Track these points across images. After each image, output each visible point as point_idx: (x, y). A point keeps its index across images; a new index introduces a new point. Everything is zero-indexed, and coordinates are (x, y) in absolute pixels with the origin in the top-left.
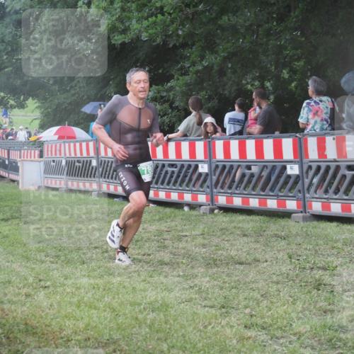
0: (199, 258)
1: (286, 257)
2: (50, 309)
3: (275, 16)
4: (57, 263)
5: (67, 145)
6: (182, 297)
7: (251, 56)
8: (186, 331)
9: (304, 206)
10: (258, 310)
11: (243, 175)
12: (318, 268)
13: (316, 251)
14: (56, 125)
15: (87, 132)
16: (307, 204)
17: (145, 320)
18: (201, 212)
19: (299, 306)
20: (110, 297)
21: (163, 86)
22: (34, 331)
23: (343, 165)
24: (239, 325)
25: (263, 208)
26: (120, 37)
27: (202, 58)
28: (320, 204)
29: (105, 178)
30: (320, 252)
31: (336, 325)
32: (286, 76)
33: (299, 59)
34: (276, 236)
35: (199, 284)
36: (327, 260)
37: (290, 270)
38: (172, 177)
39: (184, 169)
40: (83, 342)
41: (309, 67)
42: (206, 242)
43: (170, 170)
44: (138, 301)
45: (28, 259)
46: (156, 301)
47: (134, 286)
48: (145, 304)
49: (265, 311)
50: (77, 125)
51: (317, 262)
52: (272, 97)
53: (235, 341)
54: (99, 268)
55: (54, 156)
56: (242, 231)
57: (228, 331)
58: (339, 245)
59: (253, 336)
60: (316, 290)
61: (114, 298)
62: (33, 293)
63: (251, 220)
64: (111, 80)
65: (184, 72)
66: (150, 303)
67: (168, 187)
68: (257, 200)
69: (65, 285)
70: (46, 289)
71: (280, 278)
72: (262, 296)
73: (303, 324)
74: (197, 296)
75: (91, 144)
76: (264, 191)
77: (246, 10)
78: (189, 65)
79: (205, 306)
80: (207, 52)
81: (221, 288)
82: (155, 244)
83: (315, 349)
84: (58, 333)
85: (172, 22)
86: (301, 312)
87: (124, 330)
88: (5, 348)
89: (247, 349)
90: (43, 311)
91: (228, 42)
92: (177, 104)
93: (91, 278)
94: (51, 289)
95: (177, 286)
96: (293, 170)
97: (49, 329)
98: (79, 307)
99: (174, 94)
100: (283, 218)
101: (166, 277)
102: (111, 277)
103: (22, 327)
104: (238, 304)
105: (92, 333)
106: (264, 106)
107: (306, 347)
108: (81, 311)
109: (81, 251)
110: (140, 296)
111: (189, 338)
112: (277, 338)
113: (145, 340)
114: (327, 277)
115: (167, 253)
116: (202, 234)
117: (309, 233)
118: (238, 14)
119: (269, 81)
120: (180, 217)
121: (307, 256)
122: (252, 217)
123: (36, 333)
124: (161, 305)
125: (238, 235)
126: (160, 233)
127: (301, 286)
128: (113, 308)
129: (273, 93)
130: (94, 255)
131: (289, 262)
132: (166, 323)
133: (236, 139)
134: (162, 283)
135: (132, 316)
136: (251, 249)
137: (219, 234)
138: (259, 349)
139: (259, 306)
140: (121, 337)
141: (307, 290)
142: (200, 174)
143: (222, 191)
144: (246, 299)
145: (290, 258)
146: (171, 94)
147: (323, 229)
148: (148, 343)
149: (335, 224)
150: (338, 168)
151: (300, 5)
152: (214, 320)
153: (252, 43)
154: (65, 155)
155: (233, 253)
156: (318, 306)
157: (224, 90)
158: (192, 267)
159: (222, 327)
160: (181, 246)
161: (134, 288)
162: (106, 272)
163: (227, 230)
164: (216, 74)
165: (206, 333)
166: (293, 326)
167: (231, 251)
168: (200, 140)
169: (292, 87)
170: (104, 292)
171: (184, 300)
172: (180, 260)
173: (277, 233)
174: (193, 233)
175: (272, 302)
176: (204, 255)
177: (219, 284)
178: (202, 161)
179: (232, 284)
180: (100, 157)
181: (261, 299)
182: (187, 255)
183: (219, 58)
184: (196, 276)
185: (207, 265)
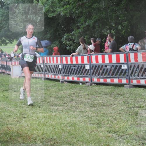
0: (87, 104)
1: (123, 103)
2: (27, 127)
3: (115, 3)
4: (29, 108)
6: (81, 120)
7: (105, 20)
8: (83, 134)
10: (112, 125)
11: (104, 70)
12: (136, 107)
13: (135, 100)
16: (130, 81)
17: (66, 130)
18: (87, 85)
19: (129, 123)
21: (70, 33)
22: (21, 136)
23: (145, 64)
24: (105, 131)
25: (112, 83)
26: (52, 14)
27: (86, 22)
28: (136, 81)
29: (47, 72)
30: (137, 101)
31: (145, 130)
32: (120, 28)
33: (125, 21)
34: (118, 94)
35: (88, 115)
36: (140, 104)
37: (125, 108)
38: (74, 71)
39: (79, 68)
40: (41, 139)
41: (129, 24)
42: (89, 97)
43: (74, 68)
44: (63, 122)
45: (17, 106)
46: (71, 122)
48: (66, 123)
49: (115, 125)
51: (136, 104)
52: (115, 37)
53: (104, 138)
54: (46, 109)
57: (101, 133)
58: (145, 97)
59: (111, 135)
60: (136, 116)
61: (53, 121)
62: (20, 120)
63: (108, 88)
64: (48, 32)
65: (78, 28)
66: (68, 123)
67: (73, 75)
68: (110, 80)
69: (33, 117)
70: (25, 118)
73: (131, 130)
74: (87, 120)
76: (113, 76)
78: (80, 25)
79: (91, 124)
80: (87, 19)
81: (97, 116)
82: (69, 99)
83: (137, 140)
84: (31, 136)
85: (73, 8)
86: (130, 125)
87: (58, 134)
88: (10, 143)
89: (109, 141)
90: (24, 128)
91: (96, 15)
92: (76, 41)
93: (43, 114)
94: (27, 118)
95: (79, 116)
96: (124, 67)
97: (27, 135)
98: (39, 125)
99: (74, 37)
100: (121, 87)
101: (74, 112)
102: (51, 113)
103: (16, 134)
104: (104, 123)
105: (45, 136)
107: (133, 140)
108: (40, 127)
109: (38, 103)
110: (64, 120)
111: (85, 137)
112: (121, 136)
113: (67, 138)
114: (140, 110)
115: (74, 102)
116: (88, 94)
117: (132, 93)
118: (100, 3)
119: (113, 30)
120: (78, 88)
121: (131, 102)
123: (22, 137)
124: (73, 124)
125: (103, 94)
126: (70, 94)
127: (130, 114)
128: (53, 126)
129: (115, 35)
130: (44, 104)
131: (124, 105)
132: (75, 131)
133: (100, 55)
134: (73, 115)
135: (61, 129)
136: (108, 100)
137: (94, 94)
138: (114, 141)
139: (113, 123)
140: (57, 137)
141: (132, 116)
142: (86, 70)
143: (95, 76)
144: (107, 120)
145: (125, 103)
146: (73, 37)
147: (137, 91)
148: (68, 140)
149: (142, 89)
150: (143, 66)
152: (95, 130)
153: (106, 15)
155: (101, 102)
156: (137, 123)
157: (95, 34)
158: (84, 108)
159: (98, 132)
160: (79, 99)
161: (61, 117)
162: (49, 111)
163: (98, 92)
164: (91, 28)
165: (92, 135)
166: (127, 131)
167: (100, 101)
168: (86, 55)
169: (123, 33)
170: (49, 119)
171: (82, 122)
172: (79, 105)
173: (118, 93)
174: (84, 94)
175: (118, 121)
176: (89, 103)
177: (96, 114)
178: (87, 64)
179: (101, 114)
180: (44, 63)
181: (114, 120)
182: (82, 103)
183: (92, 22)
184: (86, 111)
185: (91, 107)
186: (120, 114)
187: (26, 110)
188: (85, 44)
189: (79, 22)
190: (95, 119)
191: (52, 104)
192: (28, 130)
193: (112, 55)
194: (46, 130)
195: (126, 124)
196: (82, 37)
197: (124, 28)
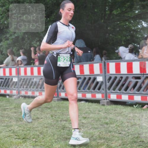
0: (13, 118)
1: (50, 116)
6: (6, 135)
11: (32, 82)
12: (64, 120)
13: (63, 113)
16: (59, 94)
18: (14, 98)
19: (56, 137)
24: (30, 146)
28: (64, 94)
30: (64, 114)
35: (13, 129)
36: (67, 117)
37: (52, 122)
38: (1, 83)
42: (16, 111)
49: (41, 140)
60: (63, 130)
65: (7, 39)
68: (38, 93)
72: (40, 133)
73: (58, 144)
74: (12, 134)
76: (41, 89)
78: (9, 36)
79: (16, 139)
81: (23, 131)
85: (2, 18)
86: (57, 139)
92: (4, 52)
95: (3, 130)
104: (30, 137)
114: (67, 124)
116: (15, 108)
117: (60, 106)
120: (5, 101)
121: (59, 115)
127: (56, 128)
131: (51, 119)
133: (29, 67)
136: (35, 114)
139: (39, 138)
141: (59, 130)
142: (14, 82)
143: (23, 89)
144: (33, 135)
145: (52, 116)
146: (1, 48)
147: (65, 104)
151: (56, 11)
152: (20, 145)
156: (63, 136)
157: (24, 46)
158: (10, 122)
160: (5, 113)
164: (20, 40)
166: (53, 145)
168: (14, 67)
171: (7, 136)
172: (5, 119)
173: (46, 106)
174: (11, 107)
175: (44, 136)
176: (15, 117)
177: (22, 129)
178: (15, 77)
179: (28, 129)
181: (40, 134)
182: (8, 117)
183: (22, 33)
184: (12, 126)
185: (17, 121)
188: (13, 56)
195: (52, 139)
196: (10, 48)
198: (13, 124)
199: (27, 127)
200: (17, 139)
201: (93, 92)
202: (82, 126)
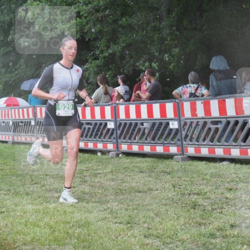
0: (110, 189)
1: (171, 186)
2: (5, 228)
3: (158, 17)
4: (9, 195)
5: (13, 110)
6: (99, 217)
7: (142, 46)
8: (103, 240)
9: (182, 150)
10: (153, 224)
11: (139, 129)
12: (194, 193)
13: (191, 181)
14: (5, 96)
15: (27, 101)
16: (184, 149)
17: (73, 233)
18: (110, 156)
19: (182, 221)
20: (48, 218)
23: (209, 121)
24: (139, 235)
25: (153, 152)
27: (108, 47)
28: (193, 149)
29: (41, 133)
30: (194, 183)
31: (208, 233)
32: (167, 59)
33: (176, 47)
34: (163, 172)
35: (111, 207)
36: (200, 188)
37: (174, 195)
38: (88, 131)
39: (97, 126)
41: (183, 52)
42: (114, 177)
43: (87, 126)
44: (68, 220)
46: (82, 220)
47: (65, 210)
48: (73, 222)
49: (158, 225)
50: (20, 96)
51: (193, 189)
52: (157, 75)
53: (138, 247)
54: (39, 198)
55: (4, 118)
56: (139, 169)
57: (133, 240)
58: (208, 177)
59: (150, 243)
60: (193, 209)
61: (51, 219)
63: (145, 161)
64: (43, 64)
65: (96, 58)
66: (77, 222)
67: (86, 139)
68: (149, 147)
69: (15, 211)
70: (3, 214)
71: (168, 202)
72: (155, 214)
73: (185, 233)
74: (109, 216)
75: (30, 110)
76: (154, 140)
77: (139, 13)
78: (98, 53)
79: (115, 223)
80: (111, 43)
81: (127, 210)
82: (78, 180)
84: (12, 245)
85: (87, 23)
86: (183, 225)
87: (59, 241)
91: (126, 36)
92: (91, 80)
93: (34, 206)
94: (6, 213)
95: (95, 209)
96: (174, 125)
97: (6, 242)
98: (26, 225)
99: (89, 73)
100: (168, 159)
101: (87, 203)
102: (48, 203)
104: (139, 221)
106: (153, 81)
108: (27, 229)
109: (25, 186)
110: (69, 217)
111: (106, 246)
112: (167, 244)
114: (200, 200)
115: (87, 186)
116: (111, 172)
117: (186, 169)
118: (132, 16)
119: (155, 62)
120: (95, 160)
121: (186, 185)
122: (145, 159)
124: (85, 223)
125: (136, 172)
126: (81, 171)
127: (182, 207)
128: (50, 226)
129: (159, 71)
130: (35, 189)
131: (173, 190)
132: (89, 235)
133: (133, 104)
134: (85, 207)
135: (65, 231)
136: (146, 182)
137: (123, 171)
139: (154, 222)
141: (186, 209)
142: (109, 130)
143: (124, 141)
144: (144, 217)
145: (174, 187)
146: (87, 73)
147: (196, 166)
149: (204, 162)
150: (205, 123)
151: (176, 9)
152: (122, 233)
153: (143, 36)
154: (12, 117)
155: (134, 185)
156: (195, 221)
157: (123, 70)
158: (105, 195)
159: (129, 237)
160: (96, 180)
161: (65, 211)
162: (44, 200)
163: (129, 169)
164: (118, 59)
165: (118, 241)
166: (178, 235)
167: (132, 183)
168: (108, 105)
169: (171, 67)
170: (44, 215)
171: (101, 219)
172: (96, 191)
173: (163, 169)
174: (105, 171)
175: (163, 219)
176: (113, 187)
177: (125, 206)
178: (110, 120)
179: (134, 206)
180: (37, 118)
181: (155, 217)
182: (101, 187)
183: (119, 47)
184: (108, 201)
185: (116, 193)
186: (166, 205)
187: (5, 199)
188: (106, 85)
189: (98, 48)
190: (123, 215)
191: (50, 188)
192: (8, 233)
193: (154, 105)
194: (38, 234)
195: (175, 224)
196: (101, 73)
197: (173, 59)
198: (110, 199)
199: (134, 204)
200: (117, 223)
201: (243, 146)
202: (226, 203)
